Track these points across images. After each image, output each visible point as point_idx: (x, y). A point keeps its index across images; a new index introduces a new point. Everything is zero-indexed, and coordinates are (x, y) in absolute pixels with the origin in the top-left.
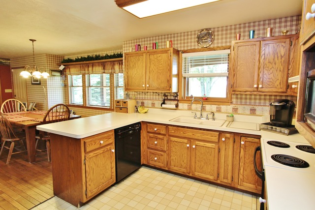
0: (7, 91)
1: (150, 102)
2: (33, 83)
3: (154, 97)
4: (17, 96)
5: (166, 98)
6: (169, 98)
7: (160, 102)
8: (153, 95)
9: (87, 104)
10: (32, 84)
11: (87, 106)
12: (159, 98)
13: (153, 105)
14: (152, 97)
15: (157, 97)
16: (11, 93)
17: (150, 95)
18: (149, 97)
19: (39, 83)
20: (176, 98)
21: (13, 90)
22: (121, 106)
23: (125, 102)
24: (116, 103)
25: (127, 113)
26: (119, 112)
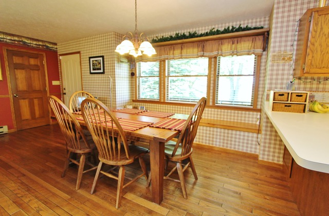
0: (55, 83)
2: (92, 71)
4: (66, 89)
9: (166, 99)
10: (91, 73)
11: (166, 101)
16: (59, 86)
19: (102, 71)
21: (62, 82)
22: (289, 102)
23: (300, 94)
24: (276, 97)
25: (304, 114)
26: (283, 111)
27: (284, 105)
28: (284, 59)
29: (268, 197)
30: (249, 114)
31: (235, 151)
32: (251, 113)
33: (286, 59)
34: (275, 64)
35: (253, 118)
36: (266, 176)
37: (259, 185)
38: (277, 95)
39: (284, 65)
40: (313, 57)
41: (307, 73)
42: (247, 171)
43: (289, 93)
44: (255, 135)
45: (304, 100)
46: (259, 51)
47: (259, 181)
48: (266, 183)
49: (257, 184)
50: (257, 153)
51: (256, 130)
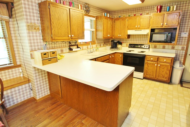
1: (59, 49)
3: (62, 45)
5: (70, 44)
6: (72, 44)
7: (67, 48)
8: (61, 44)
12: (66, 45)
13: (62, 51)
14: (60, 45)
15: (64, 45)
17: (59, 44)
18: (58, 45)
20: (76, 44)
22: (50, 58)
23: (53, 52)
24: (43, 56)
25: (57, 62)
26: (48, 64)
27: (48, 60)
28: (35, 29)
29: (63, 116)
30: (12, 71)
31: (15, 105)
32: (13, 69)
33: (37, 29)
34: (30, 32)
35: (16, 73)
36: (50, 106)
37: (52, 114)
38: (43, 54)
39: (36, 33)
40: (54, 30)
41: (54, 40)
42: (37, 112)
43: (48, 52)
44: (27, 85)
45: (56, 55)
46: (7, 17)
47: (50, 112)
48: (54, 110)
49: (51, 115)
50: (32, 96)
51: (27, 81)
